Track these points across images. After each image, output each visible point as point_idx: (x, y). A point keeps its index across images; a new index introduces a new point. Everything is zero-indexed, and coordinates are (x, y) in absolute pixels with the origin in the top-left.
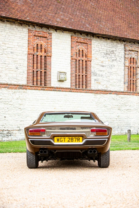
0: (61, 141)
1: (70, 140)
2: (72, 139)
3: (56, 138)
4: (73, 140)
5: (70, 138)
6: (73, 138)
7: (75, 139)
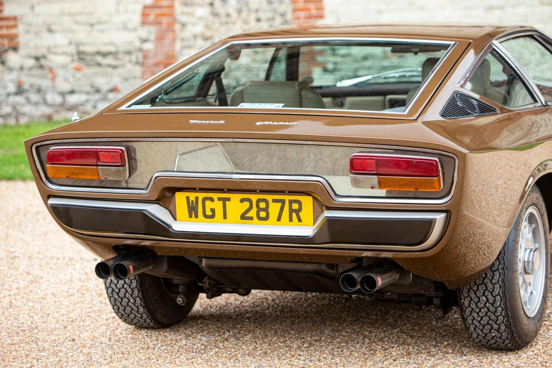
0: (209, 213)
1: (253, 213)
2: (262, 205)
3: (180, 199)
4: (266, 210)
5: (250, 201)
6: (266, 201)
7: (280, 204)
